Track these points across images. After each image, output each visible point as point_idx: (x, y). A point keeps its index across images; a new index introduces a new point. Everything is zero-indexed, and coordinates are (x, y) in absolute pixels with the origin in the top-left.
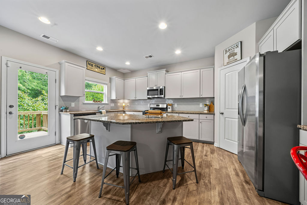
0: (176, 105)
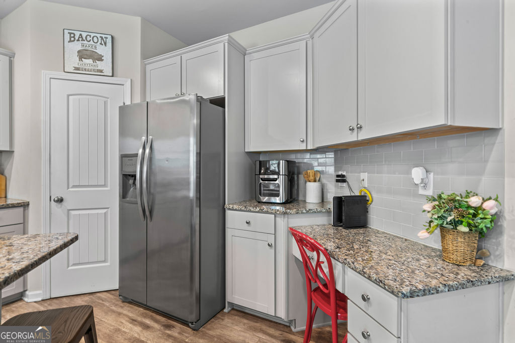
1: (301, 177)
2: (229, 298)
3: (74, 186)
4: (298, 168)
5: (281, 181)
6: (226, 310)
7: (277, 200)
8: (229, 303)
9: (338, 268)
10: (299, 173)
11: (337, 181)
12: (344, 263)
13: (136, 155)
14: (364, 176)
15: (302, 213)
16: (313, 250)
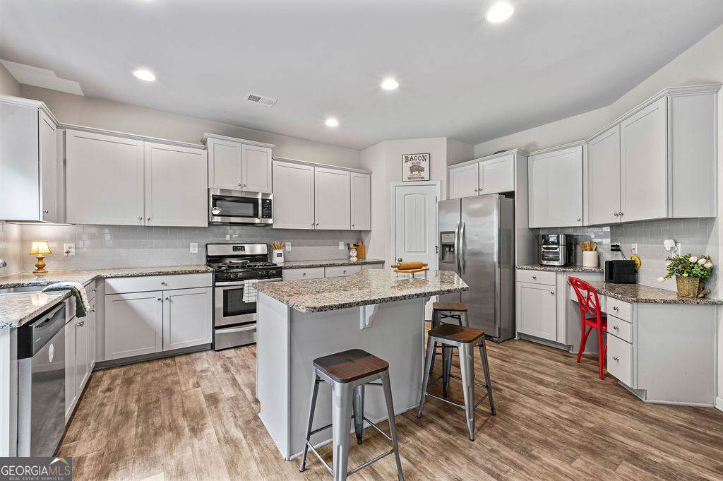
0: (290, 247)
1: (579, 248)
2: (518, 329)
3: (408, 252)
4: (576, 240)
5: (561, 250)
6: (516, 338)
7: (556, 263)
8: (518, 333)
9: (602, 298)
10: (577, 244)
11: (612, 250)
12: (604, 295)
13: (454, 232)
14: (635, 246)
15: (579, 272)
16: (585, 289)
